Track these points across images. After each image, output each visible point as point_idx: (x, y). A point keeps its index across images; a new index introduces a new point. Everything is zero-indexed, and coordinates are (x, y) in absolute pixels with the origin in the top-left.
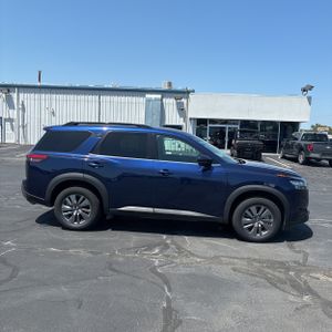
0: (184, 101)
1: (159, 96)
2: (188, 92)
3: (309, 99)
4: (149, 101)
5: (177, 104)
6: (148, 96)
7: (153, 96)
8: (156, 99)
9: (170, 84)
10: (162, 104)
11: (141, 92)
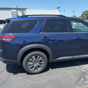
0: (24, 12)
1: (16, 10)
2: (25, 9)
3: (59, 11)
4: (12, 12)
5: (22, 13)
6: (12, 10)
7: (14, 10)
8: (15, 11)
9: (17, 7)
10: (17, 13)
11: (9, 9)
